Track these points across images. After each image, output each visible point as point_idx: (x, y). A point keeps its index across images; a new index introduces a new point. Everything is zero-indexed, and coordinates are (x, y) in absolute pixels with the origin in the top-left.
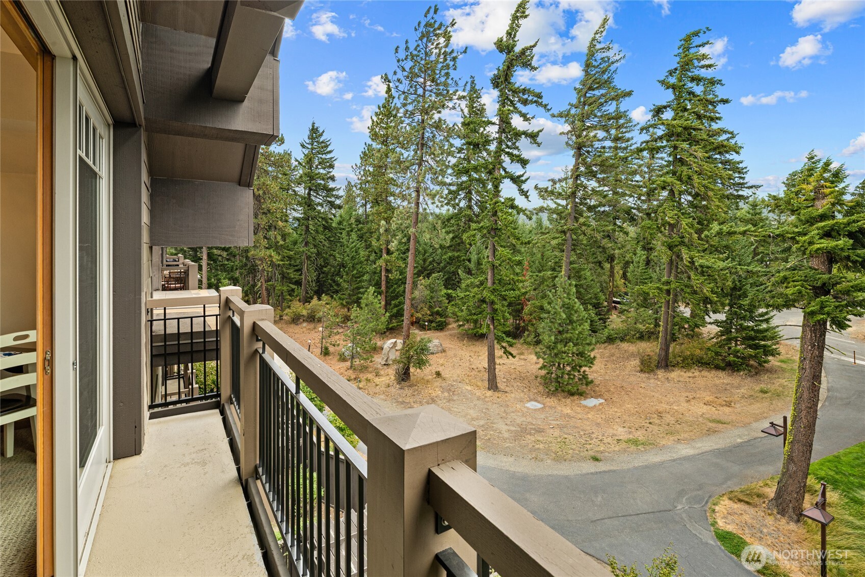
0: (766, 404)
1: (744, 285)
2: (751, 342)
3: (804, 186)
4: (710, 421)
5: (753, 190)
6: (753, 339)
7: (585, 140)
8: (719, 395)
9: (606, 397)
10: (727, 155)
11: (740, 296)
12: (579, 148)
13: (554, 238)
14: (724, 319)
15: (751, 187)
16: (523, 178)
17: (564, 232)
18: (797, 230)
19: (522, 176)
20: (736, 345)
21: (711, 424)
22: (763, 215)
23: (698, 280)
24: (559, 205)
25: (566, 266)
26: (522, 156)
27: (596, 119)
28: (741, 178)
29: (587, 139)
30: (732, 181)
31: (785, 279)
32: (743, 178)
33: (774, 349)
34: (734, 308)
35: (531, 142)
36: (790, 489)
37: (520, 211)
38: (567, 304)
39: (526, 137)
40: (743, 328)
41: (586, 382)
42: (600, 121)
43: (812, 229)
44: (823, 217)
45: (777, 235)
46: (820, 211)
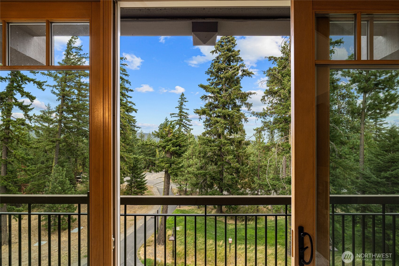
0: (146, 209)
1: (137, 165)
2: (140, 187)
3: (165, 129)
4: (130, 221)
5: (138, 129)
6: (140, 185)
7: (68, 93)
8: (130, 210)
9: (84, 225)
10: (130, 113)
11: (135, 169)
12: (63, 97)
13: (48, 145)
14: (130, 179)
15: (138, 127)
16: (29, 108)
17: (53, 142)
18: (165, 144)
19: (29, 106)
20: (134, 189)
21: (131, 222)
22: (137, 138)
23: (122, 164)
24: (44, 126)
25: (56, 161)
26: (30, 94)
27: (73, 83)
28: (134, 123)
29: (69, 93)
30: (131, 124)
31: (162, 161)
32: (135, 124)
33: (146, 188)
34: (133, 174)
35: (38, 87)
36: (161, 234)
37: (29, 127)
38: (61, 181)
39: (34, 83)
40: (137, 181)
41: (73, 220)
42: (75, 84)
43: (168, 144)
44: (171, 140)
45: (159, 146)
46: (170, 138)
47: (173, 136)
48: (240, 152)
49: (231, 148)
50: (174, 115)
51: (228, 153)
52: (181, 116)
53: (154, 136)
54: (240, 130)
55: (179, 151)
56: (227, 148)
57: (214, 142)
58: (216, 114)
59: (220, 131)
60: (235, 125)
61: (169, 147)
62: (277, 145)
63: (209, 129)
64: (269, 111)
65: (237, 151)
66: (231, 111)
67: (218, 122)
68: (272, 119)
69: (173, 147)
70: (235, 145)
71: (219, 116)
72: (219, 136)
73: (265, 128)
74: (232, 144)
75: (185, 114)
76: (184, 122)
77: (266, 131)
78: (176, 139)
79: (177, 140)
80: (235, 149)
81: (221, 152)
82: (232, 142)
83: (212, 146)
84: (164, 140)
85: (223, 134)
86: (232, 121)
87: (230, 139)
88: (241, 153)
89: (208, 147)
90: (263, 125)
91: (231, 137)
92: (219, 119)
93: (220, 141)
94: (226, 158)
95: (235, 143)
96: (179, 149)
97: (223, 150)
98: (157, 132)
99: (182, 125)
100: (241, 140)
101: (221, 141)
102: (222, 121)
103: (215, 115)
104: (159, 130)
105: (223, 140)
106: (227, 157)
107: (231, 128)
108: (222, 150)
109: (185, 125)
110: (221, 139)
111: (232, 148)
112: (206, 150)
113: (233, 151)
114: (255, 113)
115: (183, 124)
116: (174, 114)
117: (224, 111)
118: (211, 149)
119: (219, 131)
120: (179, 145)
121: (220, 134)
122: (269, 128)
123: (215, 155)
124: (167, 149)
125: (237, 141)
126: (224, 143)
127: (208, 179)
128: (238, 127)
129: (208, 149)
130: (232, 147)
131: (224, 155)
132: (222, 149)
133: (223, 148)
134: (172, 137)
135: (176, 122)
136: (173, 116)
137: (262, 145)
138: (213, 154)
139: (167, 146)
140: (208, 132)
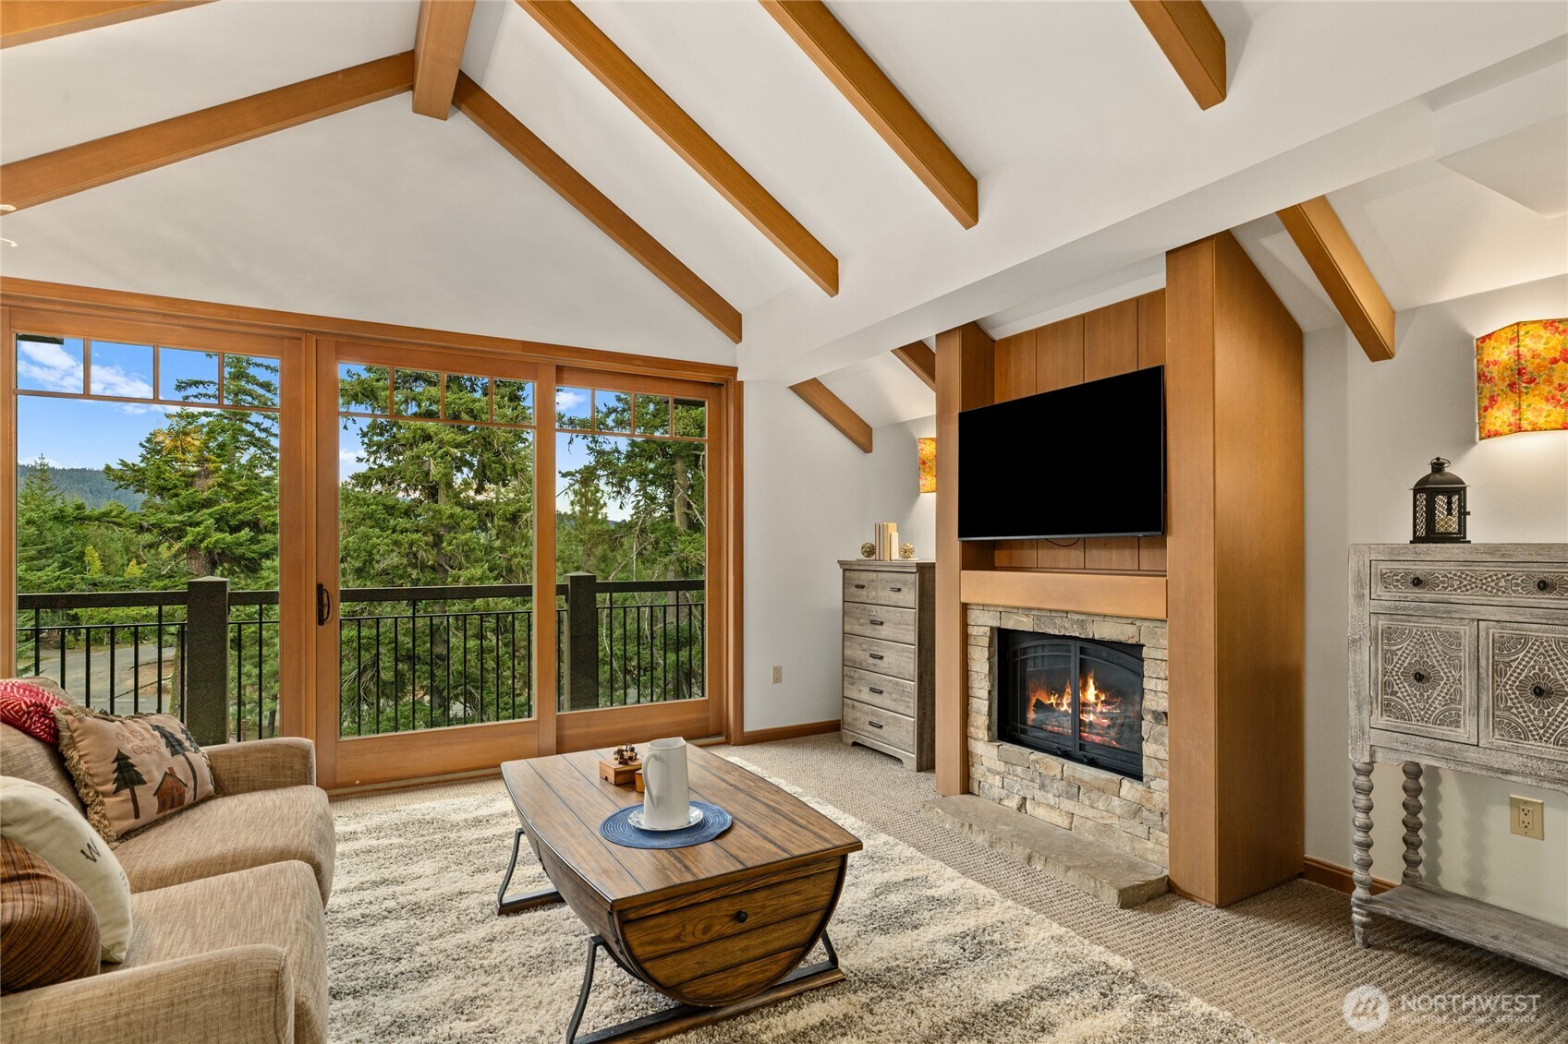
43: (198, 517)
44: (208, 503)
45: (153, 525)
46: (206, 494)
47: (220, 485)
48: (515, 555)
49: (479, 539)
50: (201, 389)
51: (467, 557)
52: (236, 395)
53: (117, 485)
54: (515, 473)
55: (254, 547)
56: (463, 537)
57: (408, 512)
58: (419, 406)
59: (435, 470)
60: (497, 454)
61: (197, 529)
62: (638, 528)
63: (388, 464)
64: (613, 416)
65: (503, 550)
66: (479, 400)
67: (428, 438)
68: (623, 444)
69: (219, 530)
70: (494, 527)
71: (430, 415)
72: (432, 492)
73: (598, 473)
74: (485, 524)
75: (261, 391)
76: (257, 425)
77: (603, 480)
78: (237, 499)
79: (244, 504)
80: (497, 544)
81: (439, 551)
82: (485, 514)
83: (402, 532)
84: (173, 501)
85: (449, 485)
86: (484, 438)
87: (475, 507)
88: (517, 558)
89: (385, 534)
90: (594, 463)
91: (480, 498)
92: (431, 426)
93: (435, 512)
94: (459, 577)
95: (496, 519)
96: (253, 541)
97: (450, 544)
98: (133, 468)
99: (243, 439)
100: (519, 511)
101: (439, 512)
102: (448, 435)
103: (413, 408)
104: (144, 458)
105: (448, 507)
106: (461, 572)
107: (483, 466)
108: (444, 544)
109: (259, 439)
110: (440, 503)
111: (483, 538)
112: (374, 546)
113: (489, 550)
114: (565, 419)
115: (251, 435)
116: (196, 383)
117: (450, 397)
118: (396, 543)
119: (433, 472)
120: (255, 525)
121: (437, 483)
122: (613, 474)
123: (414, 566)
124: (189, 538)
125: (505, 512)
126: (452, 516)
127: (386, 661)
128: (509, 461)
129: (381, 541)
130: (484, 534)
131: (451, 567)
132: (442, 542)
133: (447, 537)
134: (216, 493)
135: (211, 419)
136: (192, 391)
137: (590, 527)
138: (405, 561)
139: (191, 525)
140: (385, 473)
